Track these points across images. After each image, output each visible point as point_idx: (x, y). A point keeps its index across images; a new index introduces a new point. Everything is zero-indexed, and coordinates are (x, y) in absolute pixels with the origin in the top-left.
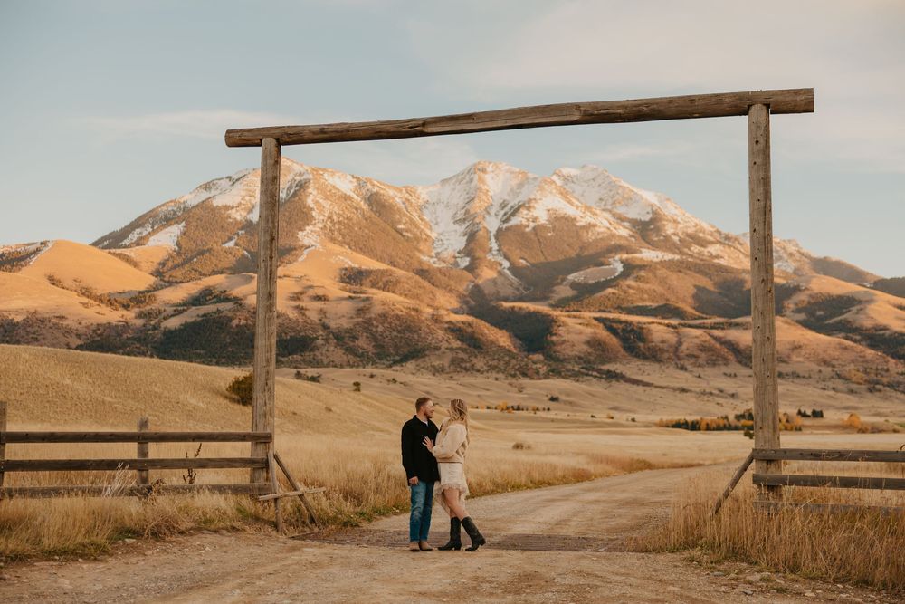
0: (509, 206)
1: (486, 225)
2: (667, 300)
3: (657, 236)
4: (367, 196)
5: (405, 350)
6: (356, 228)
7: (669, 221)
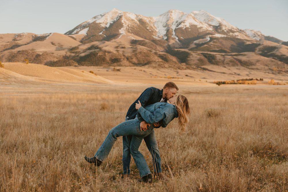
0: (178, 22)
1: (172, 28)
2: (222, 48)
3: (220, 30)
4: (139, 20)
5: (146, 62)
6: (135, 29)
7: (224, 26)
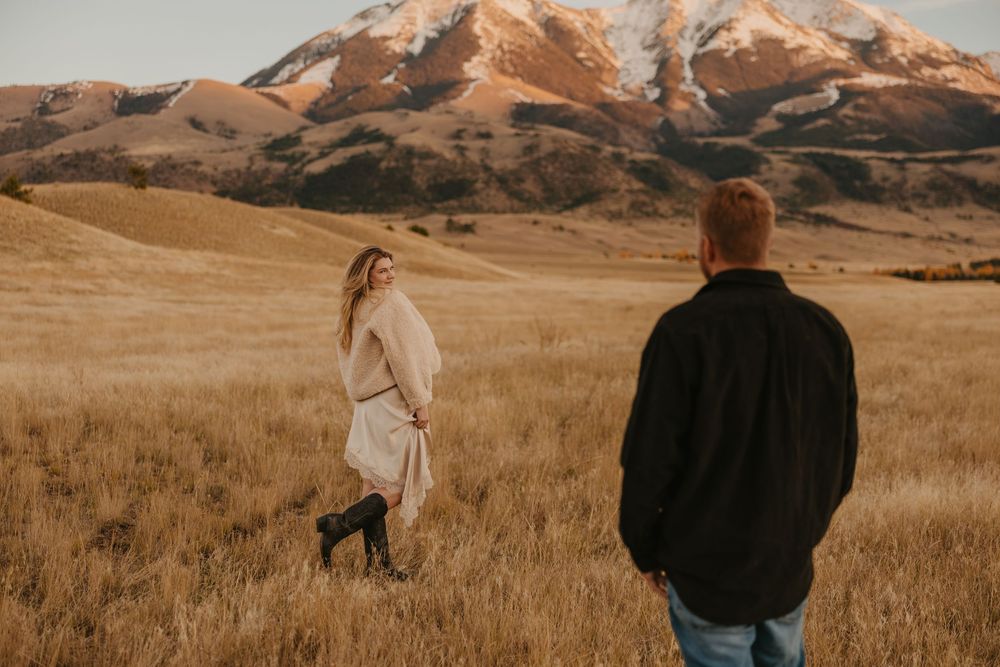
0: (706, 29)
1: (679, 51)
2: (893, 131)
3: (882, 57)
4: (543, 21)
5: (578, 194)
6: (530, 58)
7: (895, 39)
